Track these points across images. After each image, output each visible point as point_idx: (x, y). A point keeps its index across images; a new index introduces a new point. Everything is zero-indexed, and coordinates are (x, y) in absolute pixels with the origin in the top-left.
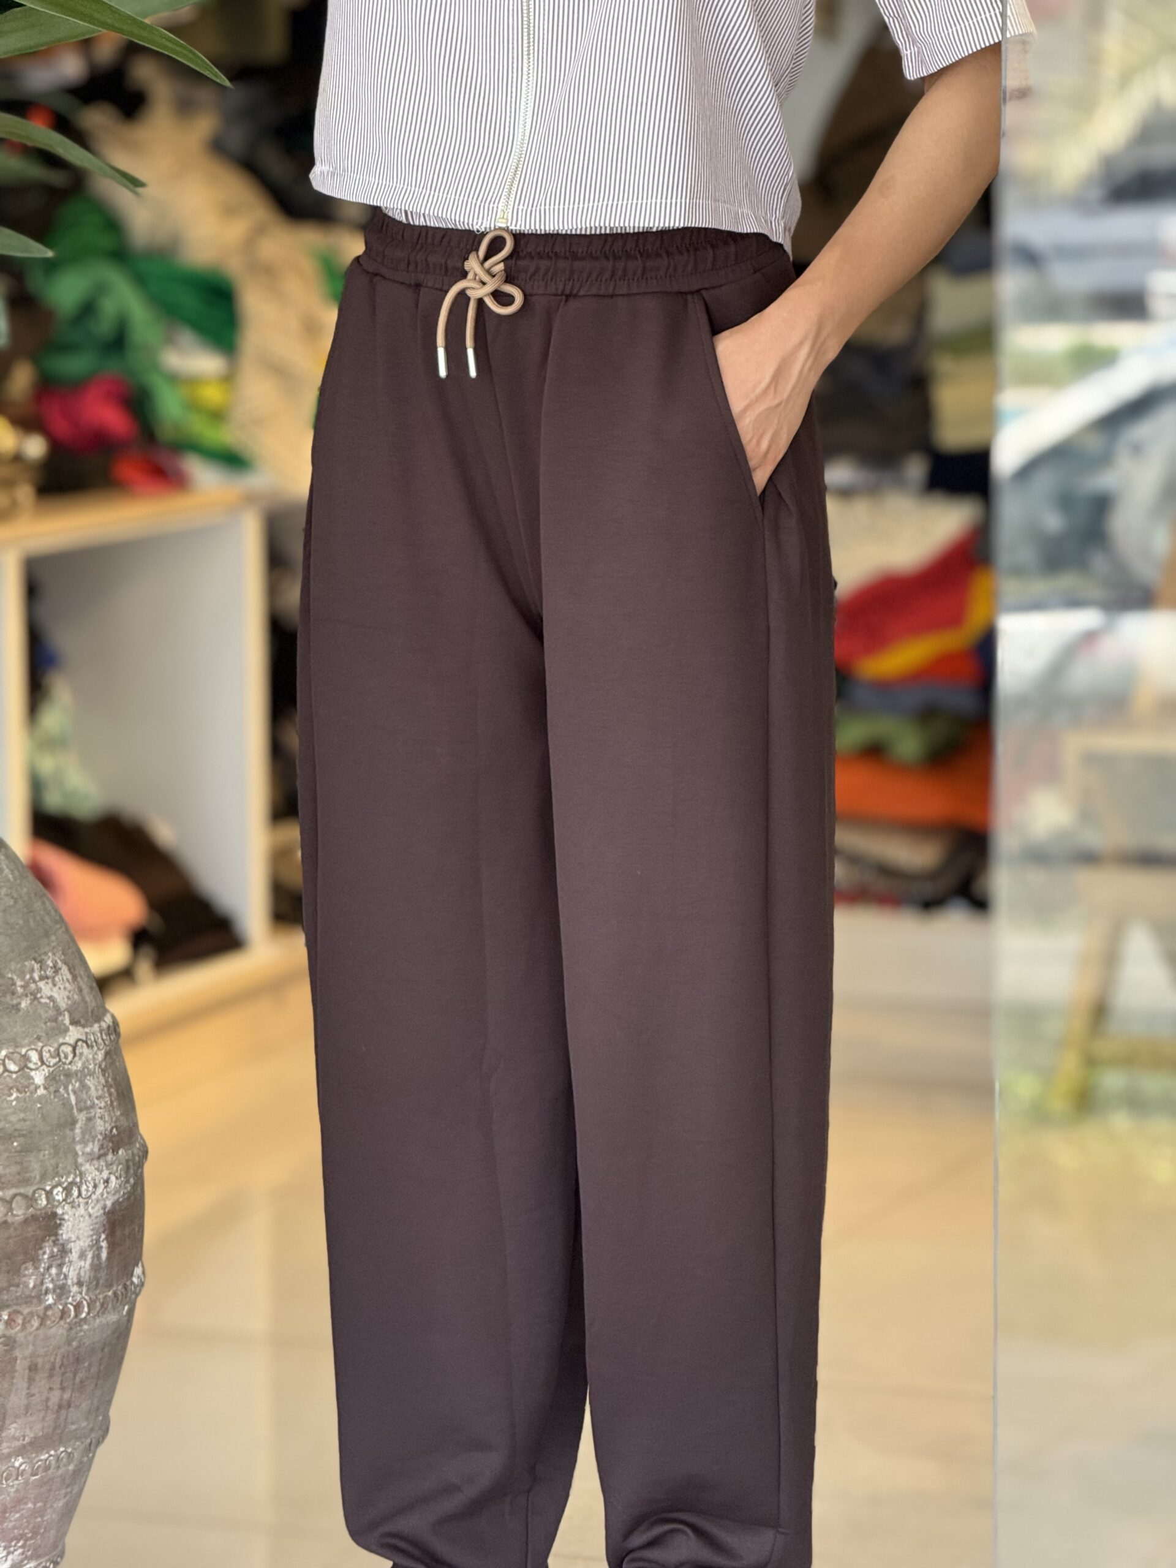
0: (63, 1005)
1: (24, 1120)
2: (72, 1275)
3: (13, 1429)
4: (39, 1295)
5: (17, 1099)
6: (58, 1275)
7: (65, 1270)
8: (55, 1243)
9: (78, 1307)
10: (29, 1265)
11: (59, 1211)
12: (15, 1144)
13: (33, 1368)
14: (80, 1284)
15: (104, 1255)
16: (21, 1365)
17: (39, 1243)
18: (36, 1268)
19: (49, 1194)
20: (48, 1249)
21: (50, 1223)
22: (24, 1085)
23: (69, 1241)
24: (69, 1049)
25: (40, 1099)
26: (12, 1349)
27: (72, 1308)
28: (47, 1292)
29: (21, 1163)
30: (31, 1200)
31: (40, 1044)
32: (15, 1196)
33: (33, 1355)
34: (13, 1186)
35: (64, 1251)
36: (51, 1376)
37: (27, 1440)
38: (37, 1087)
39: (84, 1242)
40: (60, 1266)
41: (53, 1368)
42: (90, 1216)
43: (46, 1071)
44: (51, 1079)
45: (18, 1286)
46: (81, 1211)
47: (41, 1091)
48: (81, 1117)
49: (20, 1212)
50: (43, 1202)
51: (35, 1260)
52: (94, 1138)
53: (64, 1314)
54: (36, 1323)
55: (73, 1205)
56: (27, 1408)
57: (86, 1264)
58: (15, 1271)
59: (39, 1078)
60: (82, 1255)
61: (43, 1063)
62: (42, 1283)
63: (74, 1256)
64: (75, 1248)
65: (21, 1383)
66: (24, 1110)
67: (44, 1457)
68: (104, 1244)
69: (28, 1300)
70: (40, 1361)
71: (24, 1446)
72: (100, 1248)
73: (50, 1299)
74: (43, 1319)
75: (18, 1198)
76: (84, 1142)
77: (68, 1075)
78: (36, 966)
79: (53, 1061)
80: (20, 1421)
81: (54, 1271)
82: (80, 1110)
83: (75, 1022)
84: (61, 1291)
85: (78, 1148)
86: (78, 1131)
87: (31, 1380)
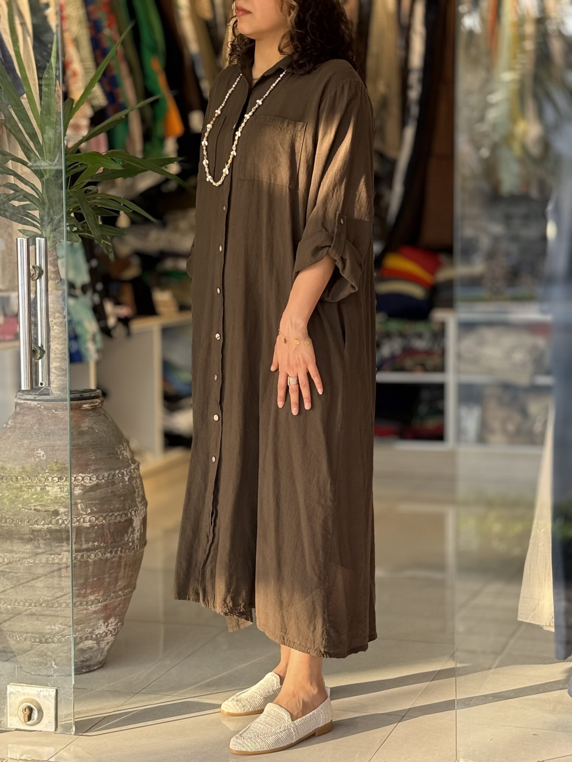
0: (129, 457)
1: (124, 491)
2: (136, 538)
3: (119, 583)
4: (128, 542)
5: (122, 485)
6: (133, 536)
8: (132, 527)
9: (137, 546)
10: (126, 534)
11: (133, 518)
12: (122, 498)
13: (126, 565)
14: (137, 539)
15: (142, 531)
16: (123, 564)
17: (128, 527)
18: (127, 535)
19: (131, 513)
20: (130, 530)
21: (130, 522)
22: (123, 480)
23: (135, 527)
24: (132, 470)
25: (127, 485)
26: (121, 559)
27: (135, 546)
28: (130, 542)
29: (123, 504)
30: (126, 515)
31: (126, 469)
32: (122, 514)
33: (126, 561)
34: (122, 511)
35: (134, 530)
36: (130, 567)
37: (123, 586)
38: (126, 482)
39: (138, 527)
40: (133, 534)
41: (130, 565)
42: (139, 519)
43: (128, 476)
44: (129, 479)
45: (123, 540)
46: (138, 518)
47: (127, 483)
48: (137, 490)
49: (124, 518)
50: (129, 515)
52: (139, 497)
54: (127, 551)
55: (136, 516)
56: (123, 577)
57: (138, 534)
58: (122, 536)
59: (126, 479)
60: (138, 532)
61: (127, 474)
62: (129, 539)
63: (136, 531)
64: (136, 529)
65: (122, 569)
66: (124, 488)
67: (126, 591)
68: (142, 528)
69: (125, 544)
70: (127, 562)
71: (122, 588)
72: (141, 529)
73: (131, 544)
74: (129, 550)
75: (123, 514)
76: (138, 498)
77: (133, 478)
78: (122, 446)
79: (129, 474)
80: (121, 581)
81: (131, 536)
82: (137, 488)
83: (132, 463)
84: (133, 541)
85: (137, 499)
86: (136, 495)
87: (125, 568)
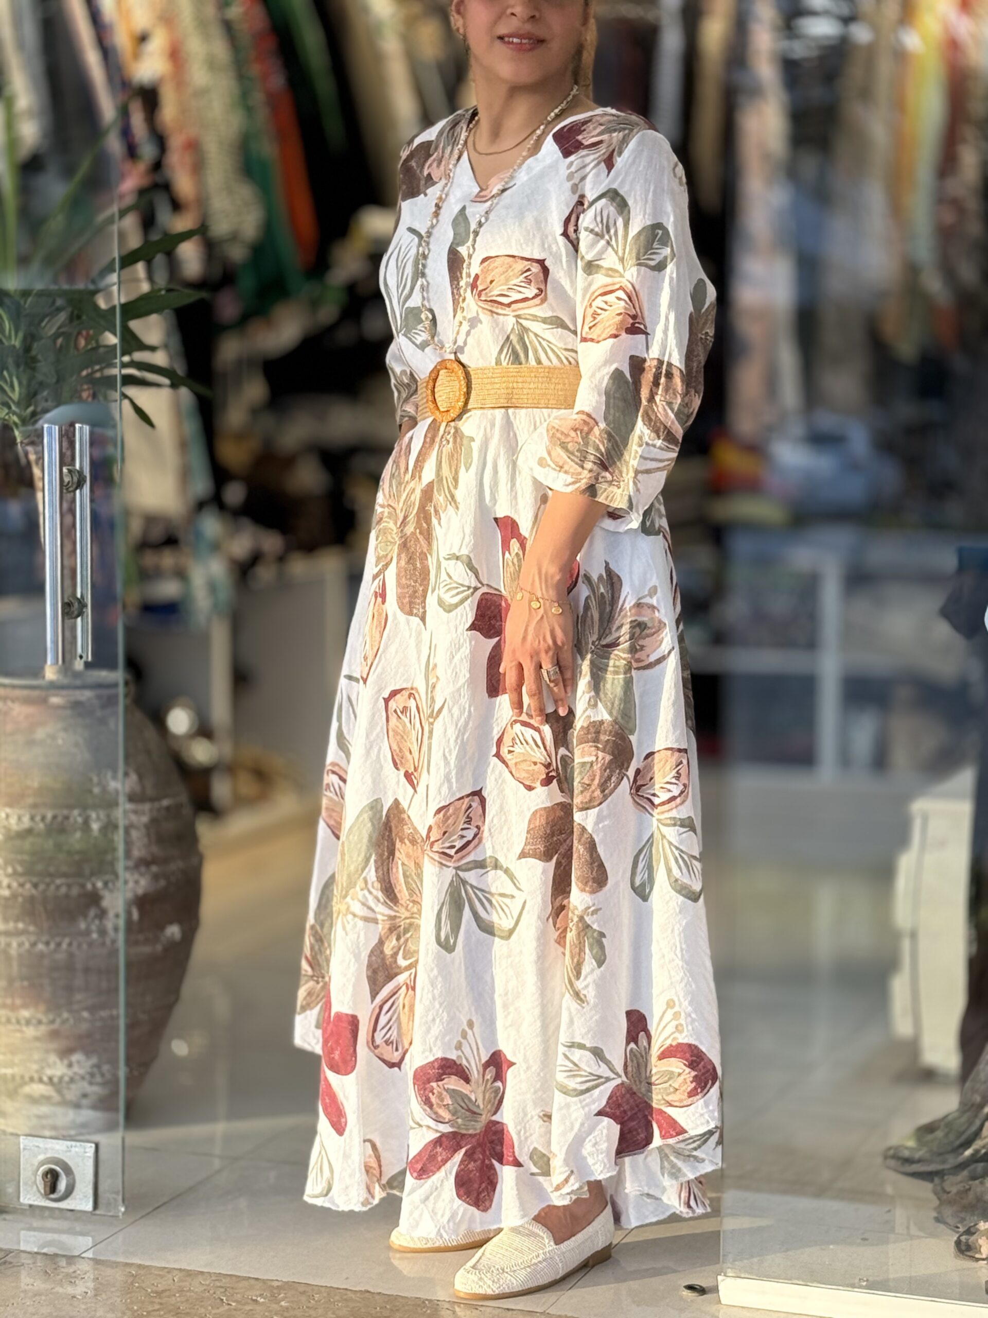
1: (84, 847)
2: (111, 926)
4: (88, 932)
5: (82, 836)
6: (100, 924)
7: (105, 922)
8: (98, 908)
10: (82, 917)
11: (101, 893)
12: (77, 857)
14: (116, 930)
15: (136, 917)
17: (87, 907)
18: (87, 919)
19: (94, 885)
20: (92, 912)
21: (94, 899)
22: (86, 829)
23: (108, 908)
25: (96, 838)
28: (93, 932)
29: (77, 867)
30: (83, 886)
31: (100, 810)
32: (73, 883)
33: (86, 963)
34: (74, 878)
35: (103, 914)
39: (120, 910)
40: (102, 920)
41: (100, 972)
42: (124, 897)
43: (100, 823)
44: (104, 828)
45: (74, 927)
46: (117, 894)
47: (96, 833)
49: (75, 891)
50: (90, 887)
51: (85, 916)
52: (131, 859)
53: (103, 944)
54: (85, 946)
55: (111, 891)
56: (84, 988)
57: (121, 921)
58: (74, 920)
60: (118, 916)
61: (98, 818)
62: (90, 927)
63: (111, 914)
64: (112, 912)
66: (86, 841)
68: (135, 912)
69: (81, 934)
72: (132, 914)
74: (91, 944)
75: (75, 884)
80: (82, 994)
81: (97, 922)
84: (102, 932)
87: (86, 975)
